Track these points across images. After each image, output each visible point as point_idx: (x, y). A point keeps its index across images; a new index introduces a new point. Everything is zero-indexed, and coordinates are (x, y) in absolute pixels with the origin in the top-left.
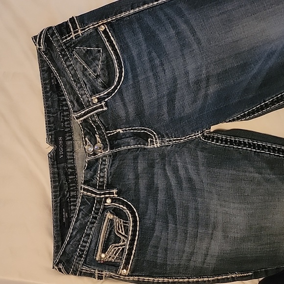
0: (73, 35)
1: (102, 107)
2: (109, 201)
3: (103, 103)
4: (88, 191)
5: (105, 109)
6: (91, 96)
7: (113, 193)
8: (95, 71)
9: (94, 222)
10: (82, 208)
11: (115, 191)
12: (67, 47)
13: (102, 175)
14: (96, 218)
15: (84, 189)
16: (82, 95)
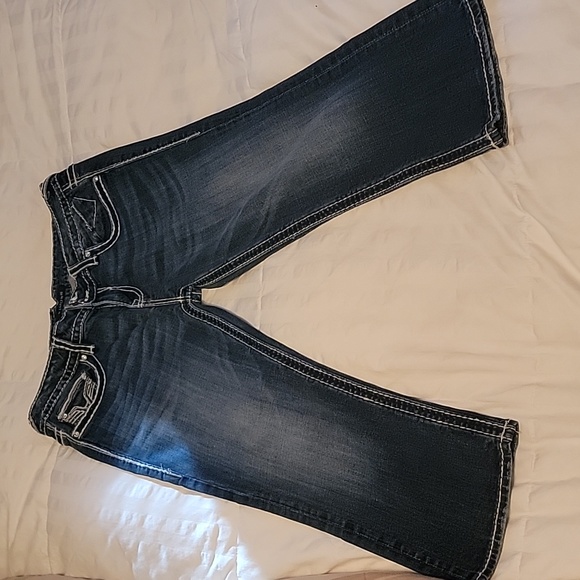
0: (71, 185)
1: (92, 261)
2: (84, 357)
3: (94, 258)
4: (60, 344)
5: (96, 263)
6: (85, 249)
7: (89, 349)
8: (90, 224)
9: (67, 379)
10: (54, 362)
11: (92, 347)
12: (67, 197)
13: (77, 329)
14: (69, 374)
15: (56, 343)
16: (76, 248)
